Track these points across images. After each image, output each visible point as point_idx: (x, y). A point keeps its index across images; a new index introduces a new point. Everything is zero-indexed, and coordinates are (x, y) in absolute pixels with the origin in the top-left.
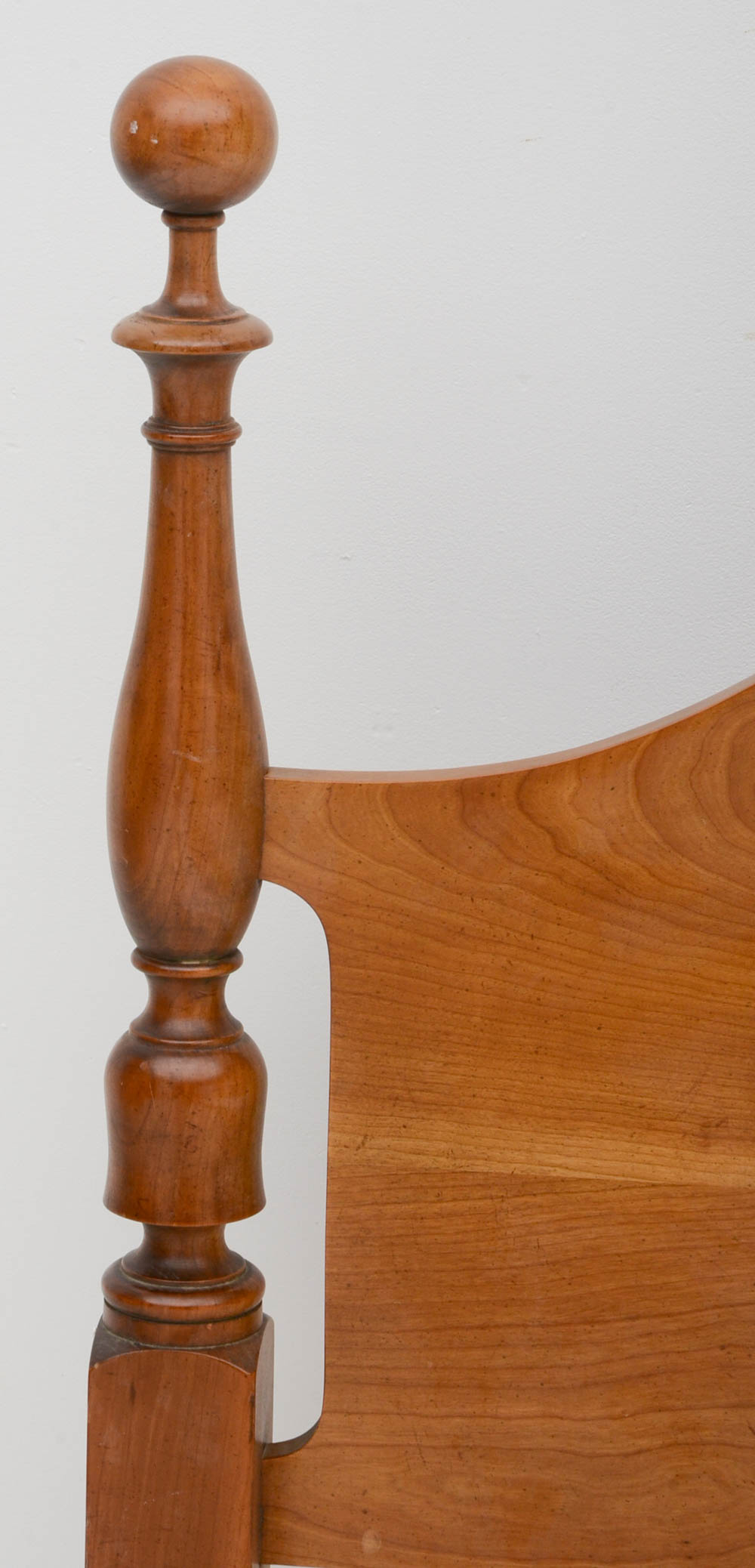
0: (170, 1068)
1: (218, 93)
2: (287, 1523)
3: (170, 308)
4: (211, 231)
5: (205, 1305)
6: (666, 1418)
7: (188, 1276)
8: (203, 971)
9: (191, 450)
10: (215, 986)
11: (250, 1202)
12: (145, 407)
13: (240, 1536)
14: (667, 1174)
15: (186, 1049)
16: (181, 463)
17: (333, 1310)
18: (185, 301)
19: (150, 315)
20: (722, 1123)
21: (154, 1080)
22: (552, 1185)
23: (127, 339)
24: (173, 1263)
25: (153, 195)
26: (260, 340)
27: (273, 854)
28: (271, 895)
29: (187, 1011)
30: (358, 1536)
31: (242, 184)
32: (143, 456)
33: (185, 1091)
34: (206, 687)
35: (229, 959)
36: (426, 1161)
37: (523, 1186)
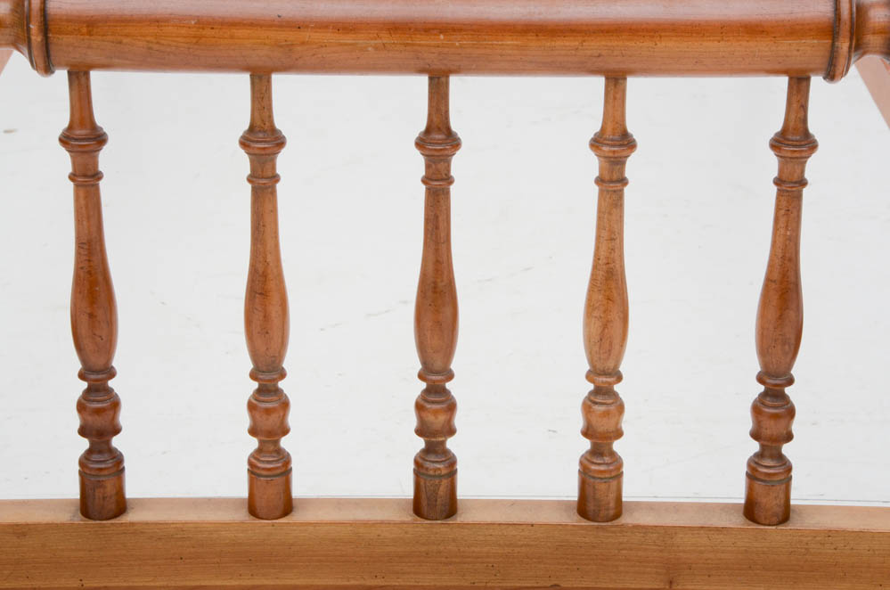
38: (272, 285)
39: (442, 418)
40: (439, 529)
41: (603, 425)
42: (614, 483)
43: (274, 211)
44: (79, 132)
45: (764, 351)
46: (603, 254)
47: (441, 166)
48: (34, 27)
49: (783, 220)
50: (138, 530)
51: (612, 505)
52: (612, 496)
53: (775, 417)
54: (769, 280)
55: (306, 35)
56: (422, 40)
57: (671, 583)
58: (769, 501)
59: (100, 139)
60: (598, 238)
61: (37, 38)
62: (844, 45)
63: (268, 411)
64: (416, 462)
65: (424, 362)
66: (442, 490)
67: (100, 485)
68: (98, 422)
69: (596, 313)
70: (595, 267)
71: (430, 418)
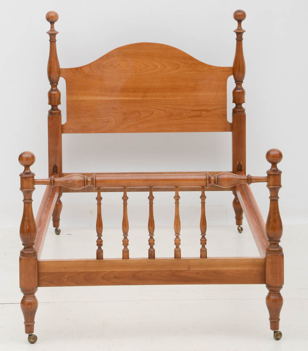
0: (53, 92)
1: (54, 13)
2: (64, 130)
3: (51, 30)
4: (54, 24)
5: (57, 112)
6: (94, 119)
7: (55, 110)
8: (56, 84)
9: (53, 42)
10: (56, 86)
11: (60, 104)
12: (49, 39)
13: (60, 130)
14: (94, 99)
15: (54, 91)
16: (52, 43)
17: (67, 112)
18: (52, 30)
19: (49, 31)
20: (97, 95)
21: (52, 94)
22: (84, 100)
23: (48, 33)
24: (54, 108)
25: (49, 21)
26: (58, 33)
27: (61, 74)
28: (61, 78)
29: (54, 87)
30: (70, 131)
31: (56, 20)
32: (49, 42)
33: (54, 94)
34: (55, 61)
35: (57, 83)
36: (74, 99)
37: (82, 101)
38: (126, 220)
39: (153, 242)
40: (152, 260)
41: (177, 242)
42: (179, 252)
43: (127, 209)
44: (99, 197)
45: (201, 230)
46: (176, 214)
47: (152, 201)
48: (94, 181)
49: (202, 209)
50: (105, 261)
51: (179, 256)
52: (179, 254)
53: (204, 240)
54: (201, 218)
55: (132, 181)
56: (149, 182)
57: (189, 269)
58: (204, 255)
59: (101, 198)
60: (175, 212)
61: (94, 183)
62: (208, 182)
63: (126, 241)
64: (149, 250)
65: (150, 233)
66: (153, 254)
67: (100, 254)
68: (100, 243)
69: (176, 224)
70: (175, 217)
71: (151, 242)
